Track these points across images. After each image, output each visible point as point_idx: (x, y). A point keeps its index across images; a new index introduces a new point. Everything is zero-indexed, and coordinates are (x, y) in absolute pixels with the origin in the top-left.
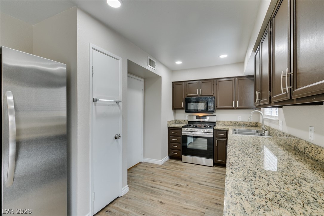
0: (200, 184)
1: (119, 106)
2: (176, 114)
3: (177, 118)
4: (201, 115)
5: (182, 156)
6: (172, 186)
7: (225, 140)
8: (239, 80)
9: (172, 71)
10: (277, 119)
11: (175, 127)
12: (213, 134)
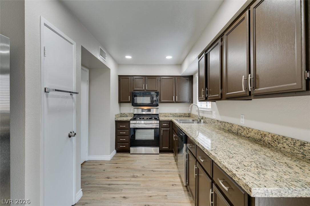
0: (154, 171)
1: (73, 98)
2: (121, 107)
3: (123, 112)
4: (145, 109)
5: (130, 148)
6: (129, 178)
7: (169, 129)
8: (177, 79)
9: (119, 64)
10: (211, 110)
11: (123, 120)
12: (159, 125)
